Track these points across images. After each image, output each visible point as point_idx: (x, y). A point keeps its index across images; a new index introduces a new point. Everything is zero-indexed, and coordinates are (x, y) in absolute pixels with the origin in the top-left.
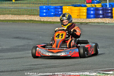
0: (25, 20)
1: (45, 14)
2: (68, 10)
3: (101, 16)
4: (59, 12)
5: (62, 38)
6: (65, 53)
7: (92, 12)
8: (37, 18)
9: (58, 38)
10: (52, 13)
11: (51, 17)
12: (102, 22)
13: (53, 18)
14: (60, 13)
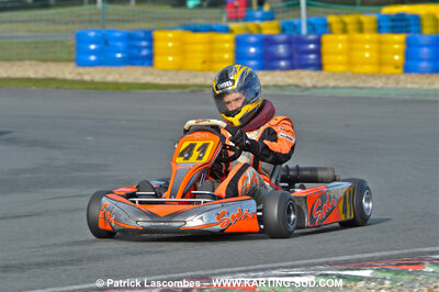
0: (29, 80)
1: (93, 58)
2: (170, 45)
3: (283, 63)
4: (140, 48)
5: (200, 158)
6: (202, 218)
7: (253, 50)
8: (68, 72)
9: (187, 158)
10: (119, 55)
11: (115, 68)
12: (290, 85)
13: (123, 69)
14: (145, 52)
